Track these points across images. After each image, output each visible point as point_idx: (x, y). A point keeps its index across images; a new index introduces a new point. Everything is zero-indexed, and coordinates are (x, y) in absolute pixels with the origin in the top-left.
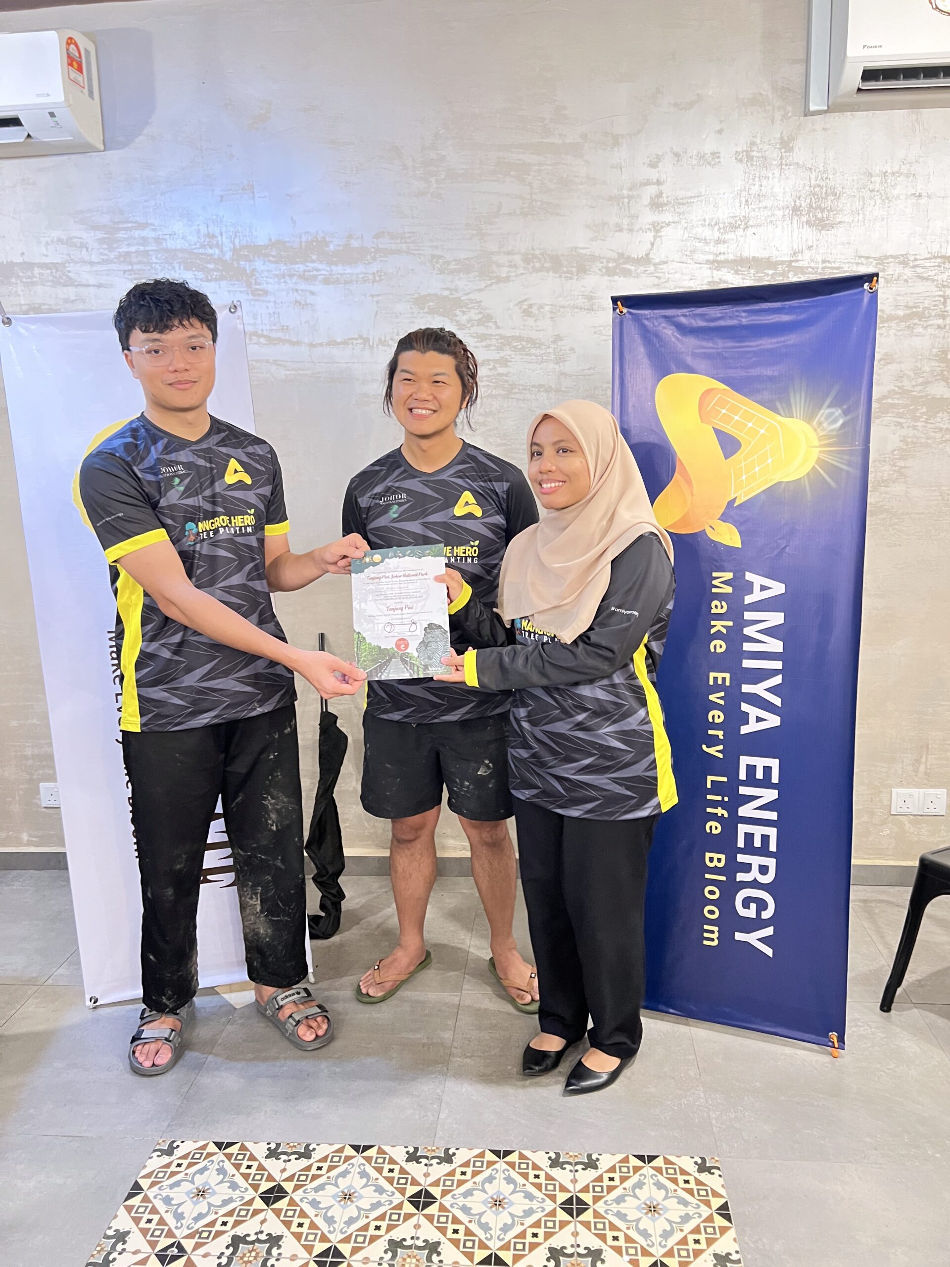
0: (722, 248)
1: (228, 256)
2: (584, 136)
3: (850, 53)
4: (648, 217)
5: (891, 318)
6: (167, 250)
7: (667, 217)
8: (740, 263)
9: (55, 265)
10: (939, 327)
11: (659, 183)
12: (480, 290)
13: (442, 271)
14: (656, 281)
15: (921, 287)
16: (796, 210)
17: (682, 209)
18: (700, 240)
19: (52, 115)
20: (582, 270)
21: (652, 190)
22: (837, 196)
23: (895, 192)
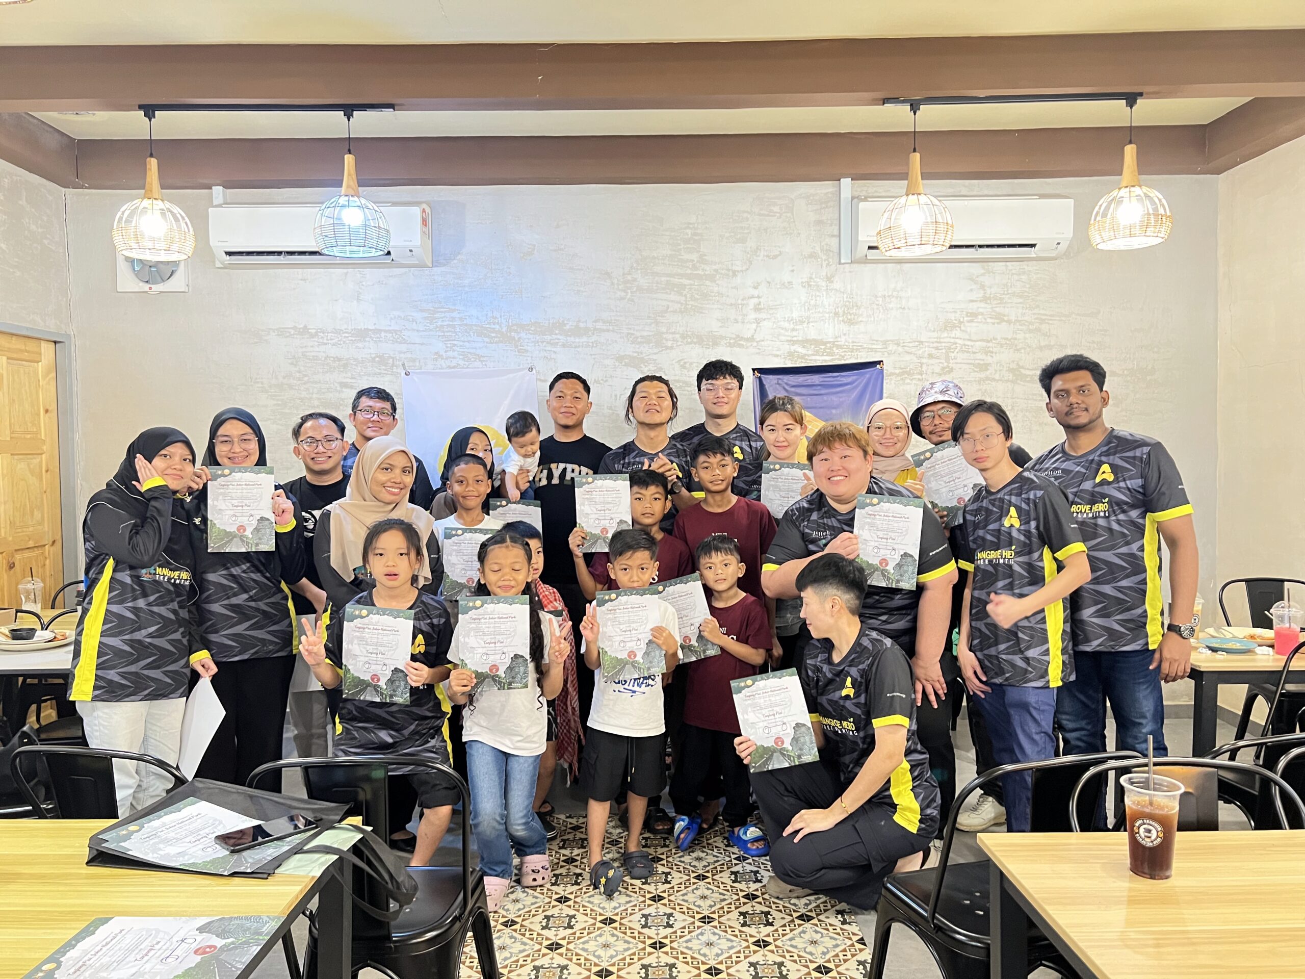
0: (795, 333)
1: (504, 330)
2: (716, 271)
3: (860, 238)
4: (753, 316)
5: (892, 374)
6: (466, 325)
7: (763, 315)
8: (805, 342)
9: (395, 331)
10: (919, 379)
11: (759, 297)
12: (656, 354)
13: (633, 343)
14: (758, 351)
15: (908, 358)
16: (836, 314)
17: (771, 312)
18: (782, 329)
19: (411, 251)
20: (715, 344)
21: (756, 301)
22: (859, 308)
23: (891, 306)
